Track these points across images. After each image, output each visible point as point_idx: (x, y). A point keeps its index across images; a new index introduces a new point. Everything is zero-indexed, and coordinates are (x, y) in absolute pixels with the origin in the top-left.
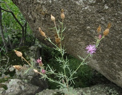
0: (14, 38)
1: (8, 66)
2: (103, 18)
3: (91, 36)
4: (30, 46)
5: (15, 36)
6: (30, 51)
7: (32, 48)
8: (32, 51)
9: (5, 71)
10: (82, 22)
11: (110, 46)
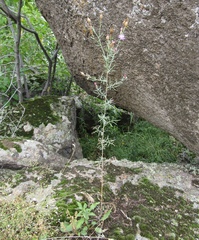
0: (32, 81)
1: (22, 122)
2: (161, 36)
3: (150, 64)
4: (60, 95)
5: (34, 79)
6: (60, 104)
7: (64, 98)
8: (63, 103)
9: (17, 129)
10: (136, 42)
11: (176, 77)
